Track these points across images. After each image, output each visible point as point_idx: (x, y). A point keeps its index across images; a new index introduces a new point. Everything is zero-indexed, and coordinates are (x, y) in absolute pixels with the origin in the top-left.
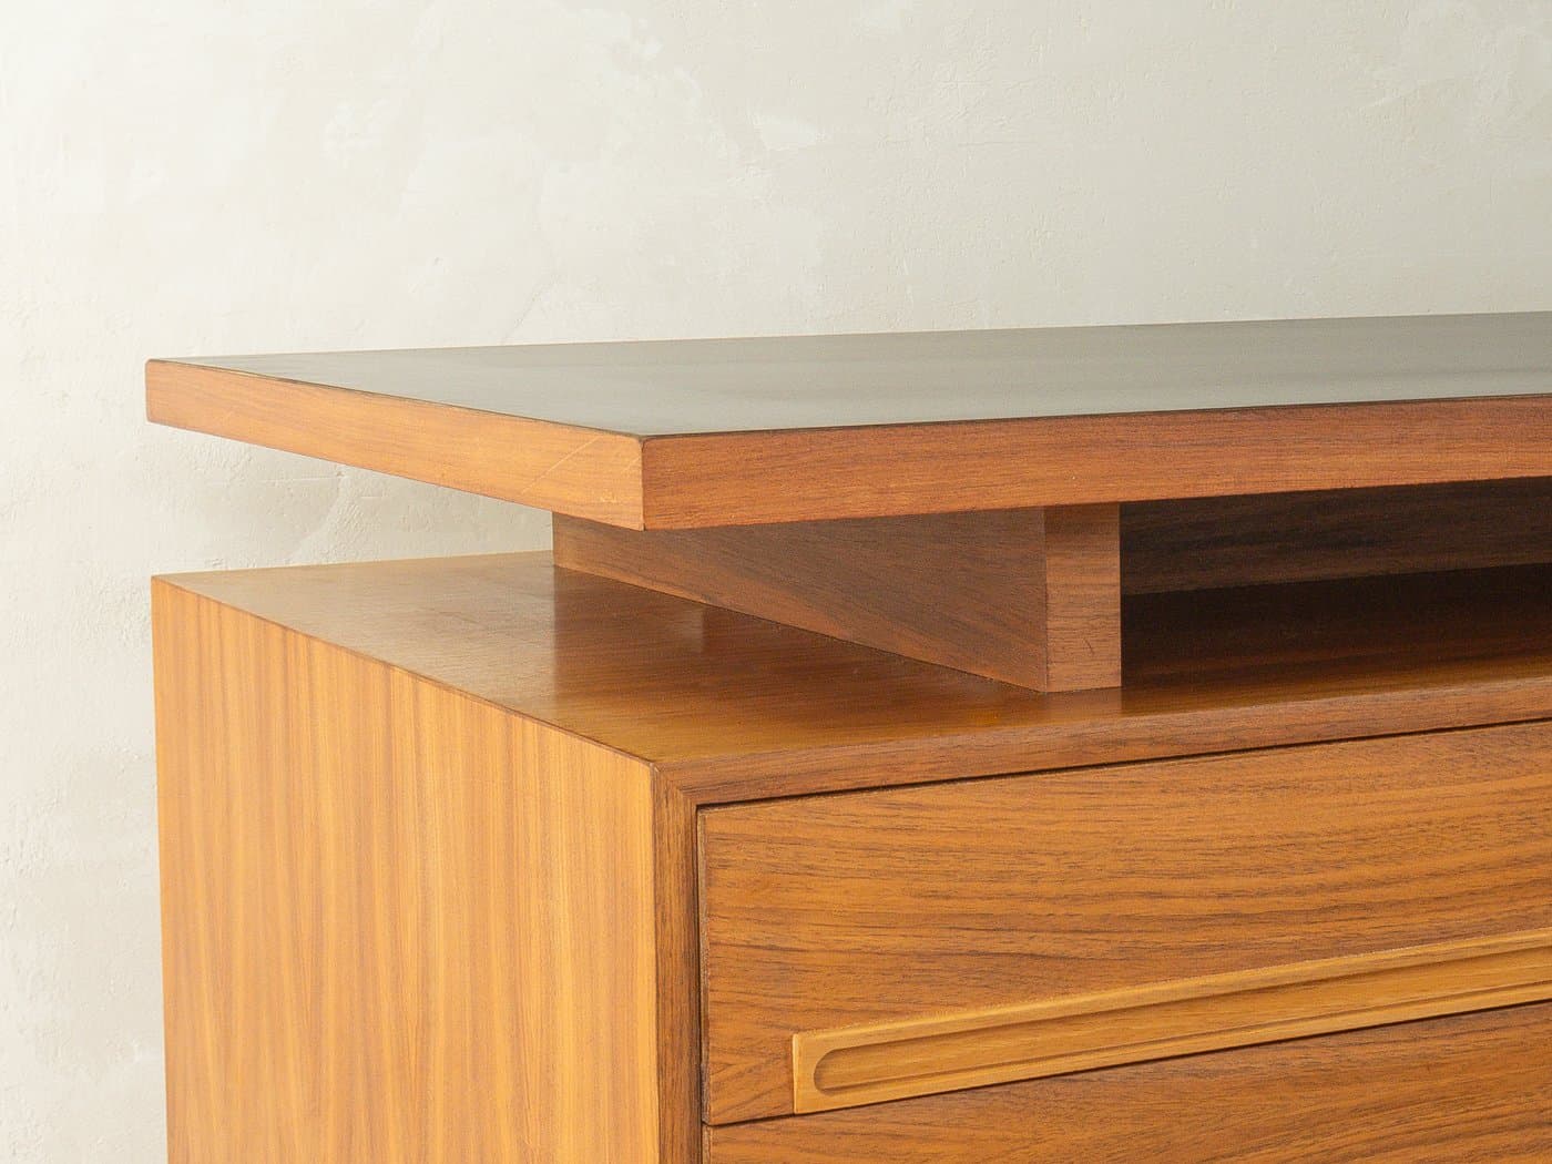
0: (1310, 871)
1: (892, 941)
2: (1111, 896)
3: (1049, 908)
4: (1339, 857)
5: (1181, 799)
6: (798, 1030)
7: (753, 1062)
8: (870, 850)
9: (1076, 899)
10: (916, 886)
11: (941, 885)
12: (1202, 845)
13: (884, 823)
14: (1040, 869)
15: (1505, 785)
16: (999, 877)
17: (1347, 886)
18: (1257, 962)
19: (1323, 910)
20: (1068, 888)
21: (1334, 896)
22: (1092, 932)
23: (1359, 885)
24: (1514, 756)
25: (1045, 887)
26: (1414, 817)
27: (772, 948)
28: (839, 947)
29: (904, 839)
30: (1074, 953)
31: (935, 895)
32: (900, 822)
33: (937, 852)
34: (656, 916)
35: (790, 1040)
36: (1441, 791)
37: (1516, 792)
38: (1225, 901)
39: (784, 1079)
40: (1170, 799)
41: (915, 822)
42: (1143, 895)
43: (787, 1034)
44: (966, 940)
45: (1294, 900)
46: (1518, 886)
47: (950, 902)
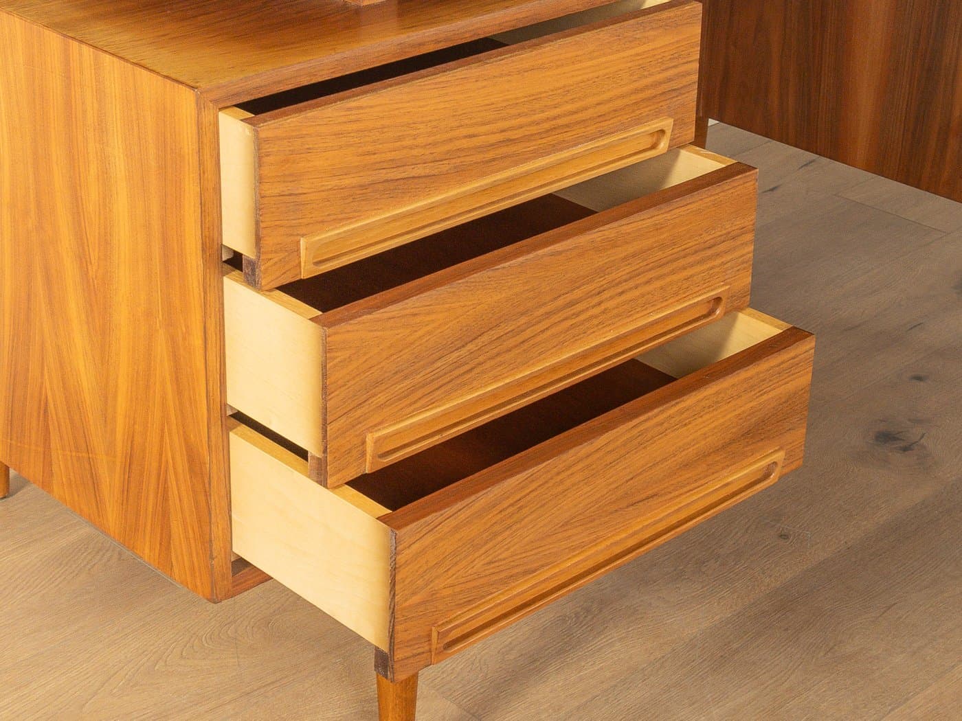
0: (543, 112)
1: (347, 181)
2: (451, 140)
3: (422, 151)
4: (556, 102)
5: (485, 83)
6: (303, 235)
7: (282, 255)
8: (338, 134)
9: (435, 144)
10: (360, 150)
11: (370, 148)
12: (494, 106)
13: (343, 119)
14: (418, 131)
15: (633, 52)
16: (400, 139)
17: (559, 116)
18: (516, 164)
19: (547, 131)
20: (431, 140)
21: (552, 123)
22: (442, 161)
23: (565, 115)
24: (637, 37)
25: (420, 141)
26: (591, 75)
27: (290, 195)
28: (323, 188)
29: (355, 126)
30: (433, 172)
31: (369, 153)
32: (353, 117)
33: (370, 131)
34: (200, 170)
35: (299, 241)
36: (604, 59)
37: (638, 55)
38: (503, 134)
39: (297, 261)
40: (480, 84)
41: (359, 116)
42: (466, 137)
43: (299, 237)
44: (384, 175)
45: (535, 128)
46: (636, 103)
47: (376, 156)
